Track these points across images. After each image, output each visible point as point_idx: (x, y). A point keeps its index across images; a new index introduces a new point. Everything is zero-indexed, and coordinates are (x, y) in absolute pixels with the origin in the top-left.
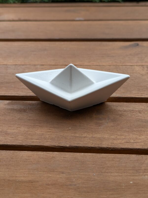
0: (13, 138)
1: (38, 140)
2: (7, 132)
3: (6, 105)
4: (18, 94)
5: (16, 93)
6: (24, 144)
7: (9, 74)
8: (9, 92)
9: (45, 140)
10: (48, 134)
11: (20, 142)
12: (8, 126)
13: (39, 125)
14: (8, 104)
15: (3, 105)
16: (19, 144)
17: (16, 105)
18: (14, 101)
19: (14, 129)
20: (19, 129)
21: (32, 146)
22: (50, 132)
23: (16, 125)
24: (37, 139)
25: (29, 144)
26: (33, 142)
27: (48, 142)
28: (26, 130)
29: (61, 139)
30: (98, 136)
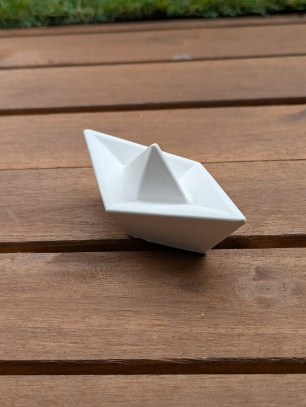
0: (77, 343)
1: (135, 347)
2: (62, 328)
3: (49, 263)
4: (73, 237)
5: (68, 234)
6: (104, 358)
7: (46, 189)
8: (52, 232)
9: (152, 347)
10: (155, 331)
11: (95, 352)
12: (61, 315)
13: (131, 309)
14: (55, 261)
15: (43, 264)
16: (93, 359)
17: (73, 263)
18: (66, 254)
19: (75, 322)
20: (87, 320)
21: (124, 361)
22: (160, 325)
23: (79, 311)
24: (132, 345)
25: (115, 358)
26: (124, 352)
27: (158, 351)
28: (105, 322)
29: (187, 341)
30: (269, 330)
